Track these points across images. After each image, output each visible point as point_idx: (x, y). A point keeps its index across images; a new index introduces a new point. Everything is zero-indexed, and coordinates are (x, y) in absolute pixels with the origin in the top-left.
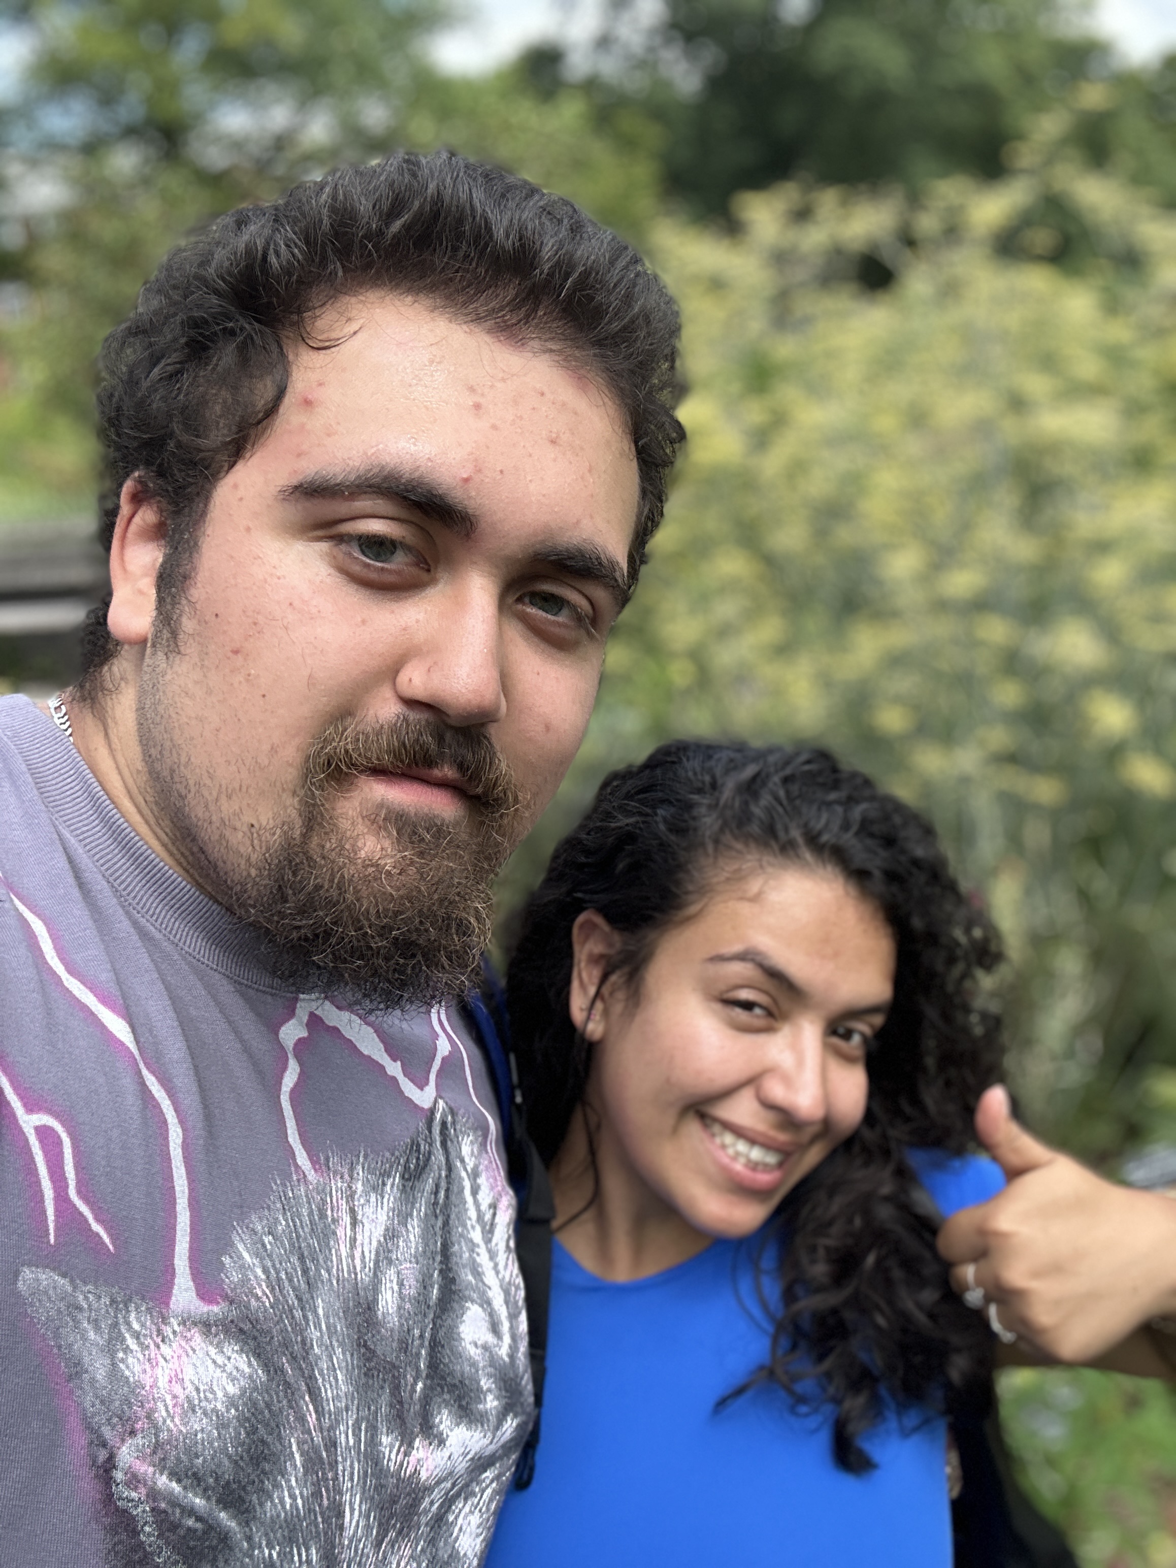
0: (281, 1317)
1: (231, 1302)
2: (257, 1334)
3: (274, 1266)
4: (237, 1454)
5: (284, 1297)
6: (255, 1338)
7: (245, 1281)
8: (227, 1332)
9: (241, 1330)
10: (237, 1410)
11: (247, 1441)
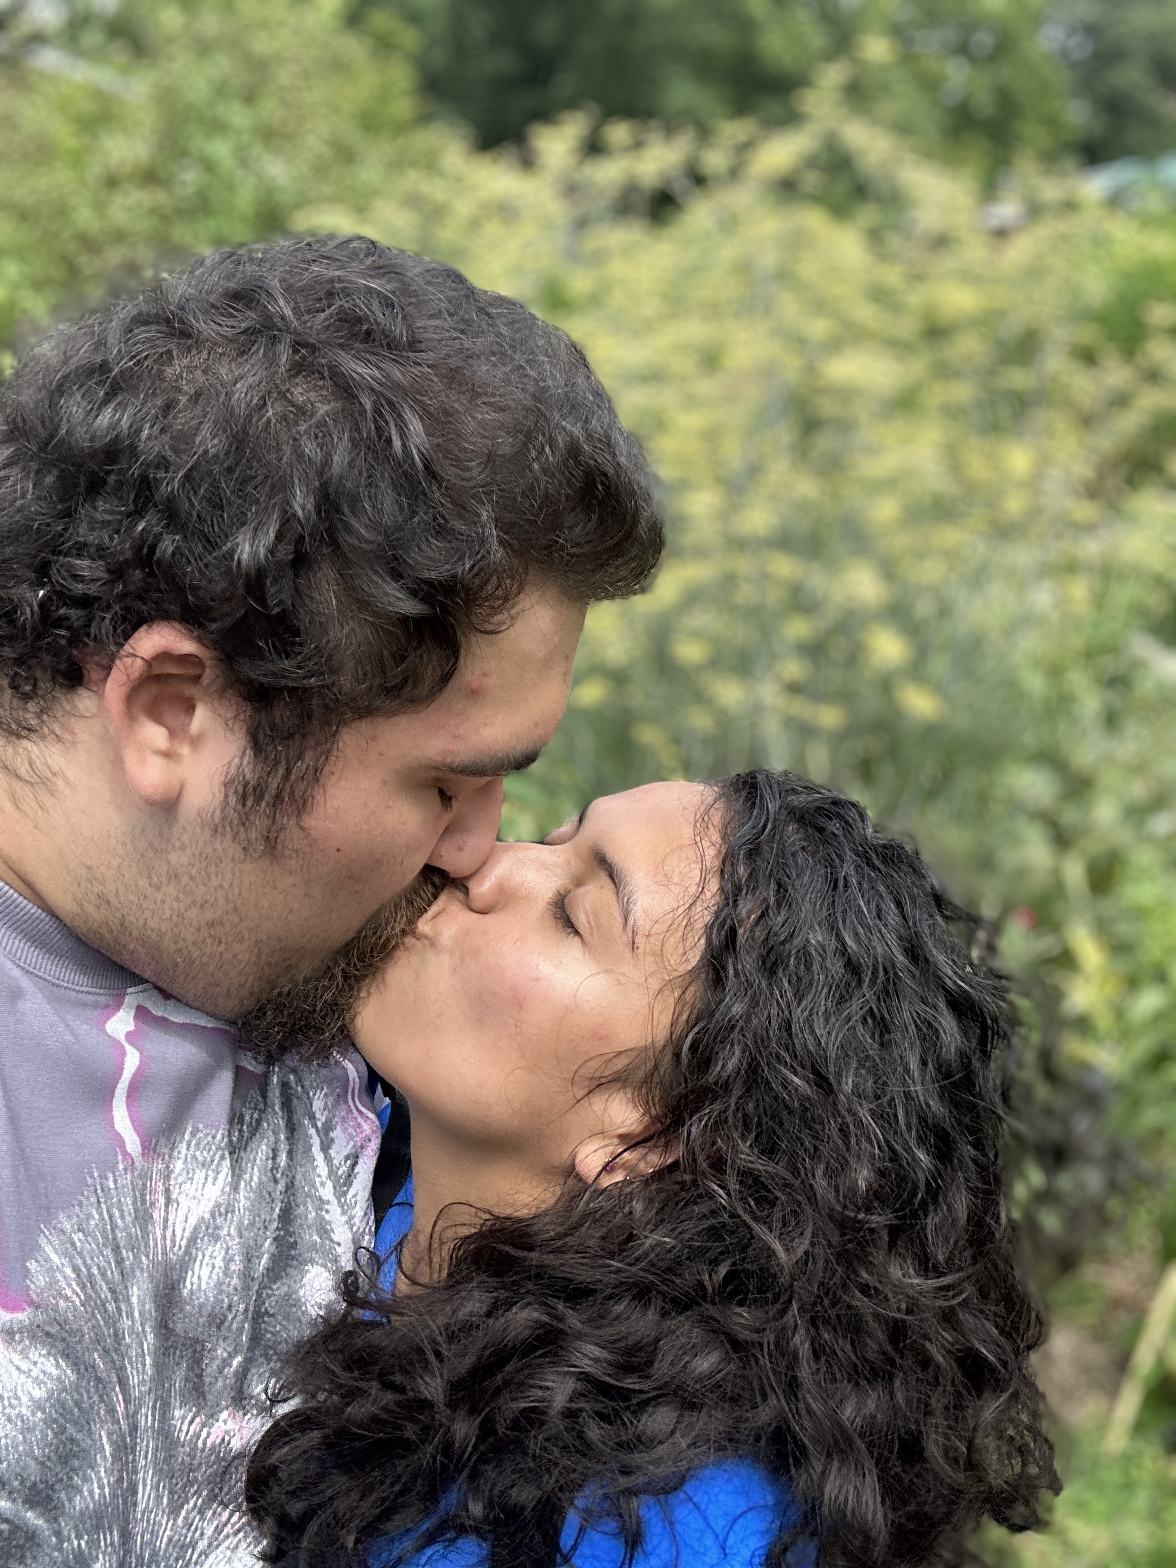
0: (93, 1313)
1: (37, 1307)
2: (65, 1335)
3: (85, 1263)
4: (44, 1455)
5: (96, 1292)
6: (63, 1340)
7: (53, 1283)
8: (33, 1338)
9: (48, 1334)
10: (44, 1412)
11: (55, 1441)
